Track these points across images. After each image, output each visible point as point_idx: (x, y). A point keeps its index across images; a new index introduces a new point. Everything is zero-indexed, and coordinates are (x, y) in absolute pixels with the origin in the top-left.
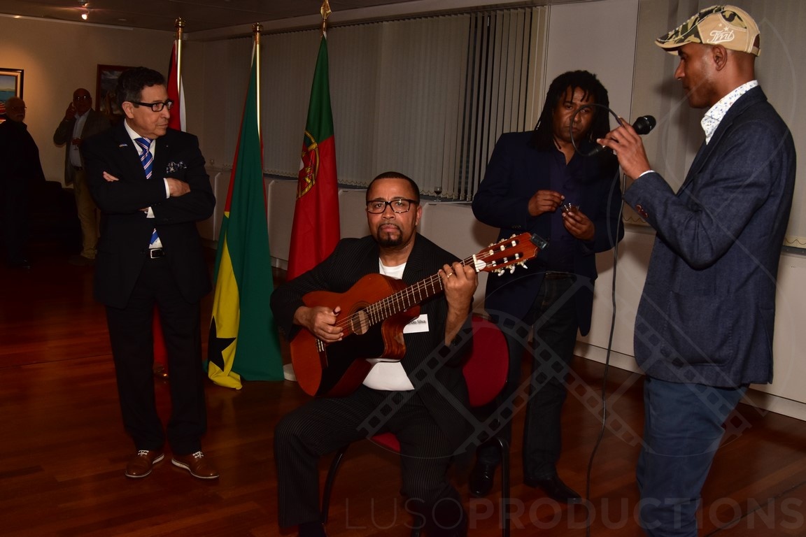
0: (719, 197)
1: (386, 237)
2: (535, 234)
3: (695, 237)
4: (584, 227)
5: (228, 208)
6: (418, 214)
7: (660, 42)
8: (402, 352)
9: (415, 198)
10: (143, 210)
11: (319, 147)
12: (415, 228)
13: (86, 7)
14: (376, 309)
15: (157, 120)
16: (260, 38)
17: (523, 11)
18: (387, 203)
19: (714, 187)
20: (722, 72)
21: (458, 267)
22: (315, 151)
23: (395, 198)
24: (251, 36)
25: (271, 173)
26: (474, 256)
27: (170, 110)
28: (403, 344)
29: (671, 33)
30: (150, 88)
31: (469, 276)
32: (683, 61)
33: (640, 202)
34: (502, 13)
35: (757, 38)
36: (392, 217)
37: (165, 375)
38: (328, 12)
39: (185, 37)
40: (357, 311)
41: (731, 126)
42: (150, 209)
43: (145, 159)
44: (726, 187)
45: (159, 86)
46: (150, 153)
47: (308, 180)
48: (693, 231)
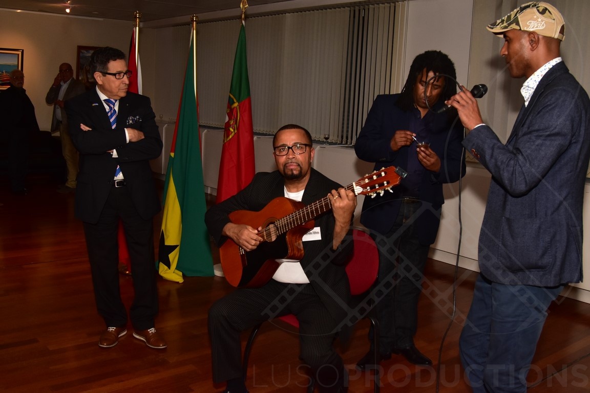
0: (532, 143)
1: (290, 173)
2: (399, 167)
3: (513, 173)
4: (433, 160)
5: (173, 150)
6: (312, 154)
7: (490, 28)
8: (301, 255)
9: (309, 142)
10: (110, 151)
11: (239, 106)
12: (310, 164)
13: (69, 4)
14: (282, 223)
15: (119, 86)
16: (196, 26)
17: (389, 5)
18: (289, 148)
19: (529, 136)
20: (535, 52)
21: (342, 191)
22: (237, 108)
23: (295, 143)
24: (190, 24)
25: (205, 124)
26: (354, 184)
27: (129, 79)
28: (302, 249)
29: (498, 21)
30: (114, 62)
31: (350, 198)
32: (506, 42)
33: (474, 147)
34: (373, 6)
35: (563, 28)
36: (294, 158)
37: (127, 272)
38: (246, 7)
39: (141, 25)
40: (268, 225)
41: (543, 92)
42: (115, 151)
43: (111, 115)
44: (537, 136)
45: (120, 60)
46: (115, 110)
47: (231, 130)
48: (512, 168)
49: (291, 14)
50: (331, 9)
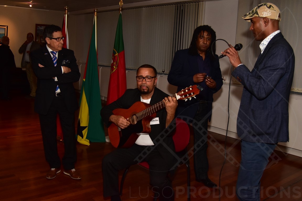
0: (268, 73)
1: (143, 90)
3: (259, 88)
5: (85, 77)
6: (156, 81)
9: (155, 75)
10: (53, 78)
12: (154, 86)
13: (31, 2)
14: (140, 115)
16: (97, 14)
17: (195, 3)
19: (266, 70)
20: (267, 27)
21: (170, 98)
22: (117, 56)
23: (147, 76)
24: (93, 13)
25: (101, 64)
26: (176, 94)
27: (63, 41)
29: (248, 14)
30: (56, 32)
31: (174, 101)
33: (238, 76)
34: (187, 4)
36: (145, 83)
37: (61, 140)
38: (122, 4)
39: (68, 13)
40: (133, 116)
41: (270, 47)
42: (56, 78)
43: (54, 59)
44: (270, 70)
45: (59, 32)
46: (56, 57)
47: (115, 67)
48: (258, 86)
49: (145, 8)
50: (165, 5)
